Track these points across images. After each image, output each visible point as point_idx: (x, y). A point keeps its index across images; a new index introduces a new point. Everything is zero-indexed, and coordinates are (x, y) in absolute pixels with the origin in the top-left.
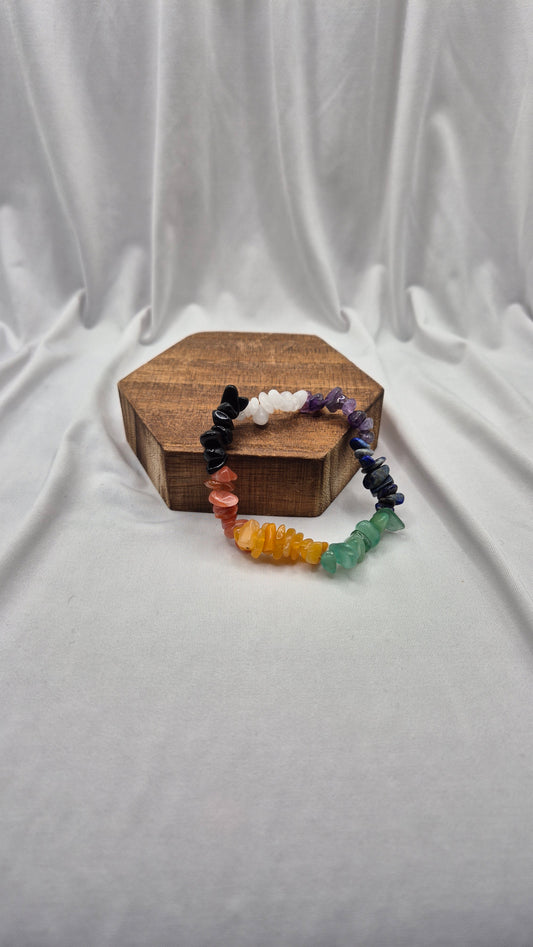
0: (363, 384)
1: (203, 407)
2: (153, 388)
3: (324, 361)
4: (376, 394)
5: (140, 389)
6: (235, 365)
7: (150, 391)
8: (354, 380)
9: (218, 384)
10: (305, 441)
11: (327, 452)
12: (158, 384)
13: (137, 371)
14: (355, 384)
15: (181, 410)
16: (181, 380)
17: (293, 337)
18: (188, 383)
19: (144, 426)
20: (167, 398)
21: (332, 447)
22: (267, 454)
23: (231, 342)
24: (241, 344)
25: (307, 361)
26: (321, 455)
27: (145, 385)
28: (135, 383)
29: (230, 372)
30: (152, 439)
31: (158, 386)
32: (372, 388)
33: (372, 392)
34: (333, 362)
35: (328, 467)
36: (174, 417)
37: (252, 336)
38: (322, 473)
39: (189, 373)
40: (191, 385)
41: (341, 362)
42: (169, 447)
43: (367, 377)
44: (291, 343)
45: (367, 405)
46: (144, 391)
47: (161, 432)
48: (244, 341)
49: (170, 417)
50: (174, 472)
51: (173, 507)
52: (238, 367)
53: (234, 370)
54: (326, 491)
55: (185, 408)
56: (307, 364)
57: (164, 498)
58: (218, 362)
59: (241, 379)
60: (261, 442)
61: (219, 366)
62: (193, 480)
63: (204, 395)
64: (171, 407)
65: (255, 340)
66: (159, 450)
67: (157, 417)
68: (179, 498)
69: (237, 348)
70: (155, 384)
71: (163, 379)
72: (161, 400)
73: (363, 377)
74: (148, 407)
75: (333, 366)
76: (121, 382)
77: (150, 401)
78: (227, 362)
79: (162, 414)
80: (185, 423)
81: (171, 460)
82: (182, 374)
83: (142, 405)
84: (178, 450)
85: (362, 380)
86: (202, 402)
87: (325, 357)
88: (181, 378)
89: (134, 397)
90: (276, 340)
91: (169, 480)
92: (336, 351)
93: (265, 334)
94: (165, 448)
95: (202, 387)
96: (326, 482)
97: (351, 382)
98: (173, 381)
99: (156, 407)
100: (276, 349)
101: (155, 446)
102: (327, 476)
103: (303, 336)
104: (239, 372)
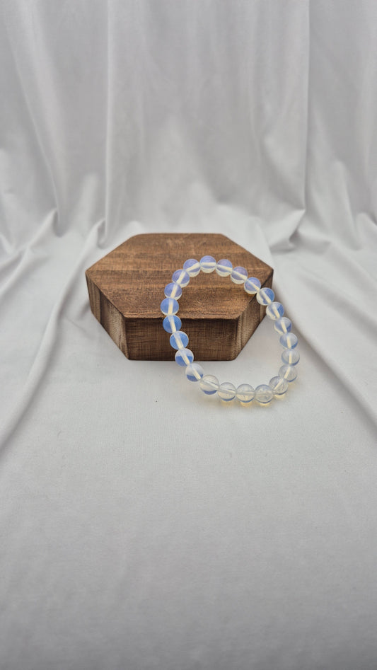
0: (258, 266)
1: (148, 286)
2: (111, 274)
3: (230, 251)
4: (269, 273)
5: (102, 275)
6: (167, 256)
7: (109, 277)
8: (252, 264)
9: (157, 270)
10: (224, 307)
11: (240, 314)
12: (114, 271)
13: (99, 263)
14: (253, 266)
15: (133, 289)
16: (131, 268)
17: (205, 235)
18: (136, 270)
19: (108, 301)
20: (122, 281)
21: (243, 310)
22: (198, 317)
23: (162, 240)
24: (169, 241)
25: (217, 252)
26: (235, 317)
27: (105, 272)
28: (98, 271)
29: (165, 261)
30: (114, 310)
31: (114, 272)
32: (265, 269)
33: (265, 272)
34: (235, 252)
35: (240, 324)
36: (129, 294)
37: (177, 236)
38: (237, 329)
39: (136, 263)
40: (138, 271)
41: (241, 252)
42: (128, 315)
43: (261, 262)
44: (205, 240)
45: (263, 281)
46: (105, 277)
47: (120, 305)
48: (171, 239)
49: (126, 294)
50: (132, 332)
51: (130, 358)
52: (169, 257)
53: (167, 259)
54: (239, 342)
55: (136, 287)
56: (217, 254)
57: (123, 352)
58: (155, 254)
59: (173, 266)
60: (193, 309)
61: (156, 257)
62: (145, 337)
63: (148, 278)
64: (126, 287)
65: (178, 238)
66: (121, 318)
67: (117, 295)
68: (135, 351)
69: (167, 244)
70: (112, 271)
71: (118, 268)
72: (119, 282)
73: (259, 262)
74: (109, 288)
75: (236, 254)
76: (88, 270)
77: (111, 283)
78: (161, 254)
79: (120, 292)
80: (137, 297)
81: (129, 324)
82: (131, 264)
83: (105, 287)
84: (135, 317)
85: (257, 263)
86: (147, 283)
87: (229, 249)
88: (130, 266)
89: (98, 281)
90: (194, 238)
91: (128, 339)
92: (237, 245)
93: (186, 234)
94: (125, 316)
95: (146, 272)
96: (239, 336)
97: (250, 266)
98: (125, 269)
99: (116, 287)
100: (194, 244)
101: (117, 314)
102: (240, 331)
103: (212, 235)
104: (171, 261)
